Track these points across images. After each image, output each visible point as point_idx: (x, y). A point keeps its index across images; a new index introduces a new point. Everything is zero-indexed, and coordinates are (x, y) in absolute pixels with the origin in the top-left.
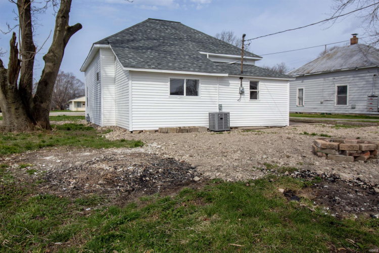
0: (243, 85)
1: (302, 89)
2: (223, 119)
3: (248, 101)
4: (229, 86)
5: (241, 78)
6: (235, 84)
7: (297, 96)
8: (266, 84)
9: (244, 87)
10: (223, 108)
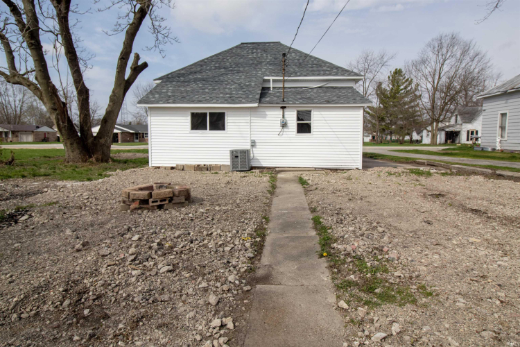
0: (285, 116)
1: (506, 114)
2: (239, 158)
3: (294, 136)
4: (265, 117)
5: (283, 108)
6: (274, 115)
7: (498, 125)
8: (322, 113)
9: (287, 119)
10: (257, 144)
